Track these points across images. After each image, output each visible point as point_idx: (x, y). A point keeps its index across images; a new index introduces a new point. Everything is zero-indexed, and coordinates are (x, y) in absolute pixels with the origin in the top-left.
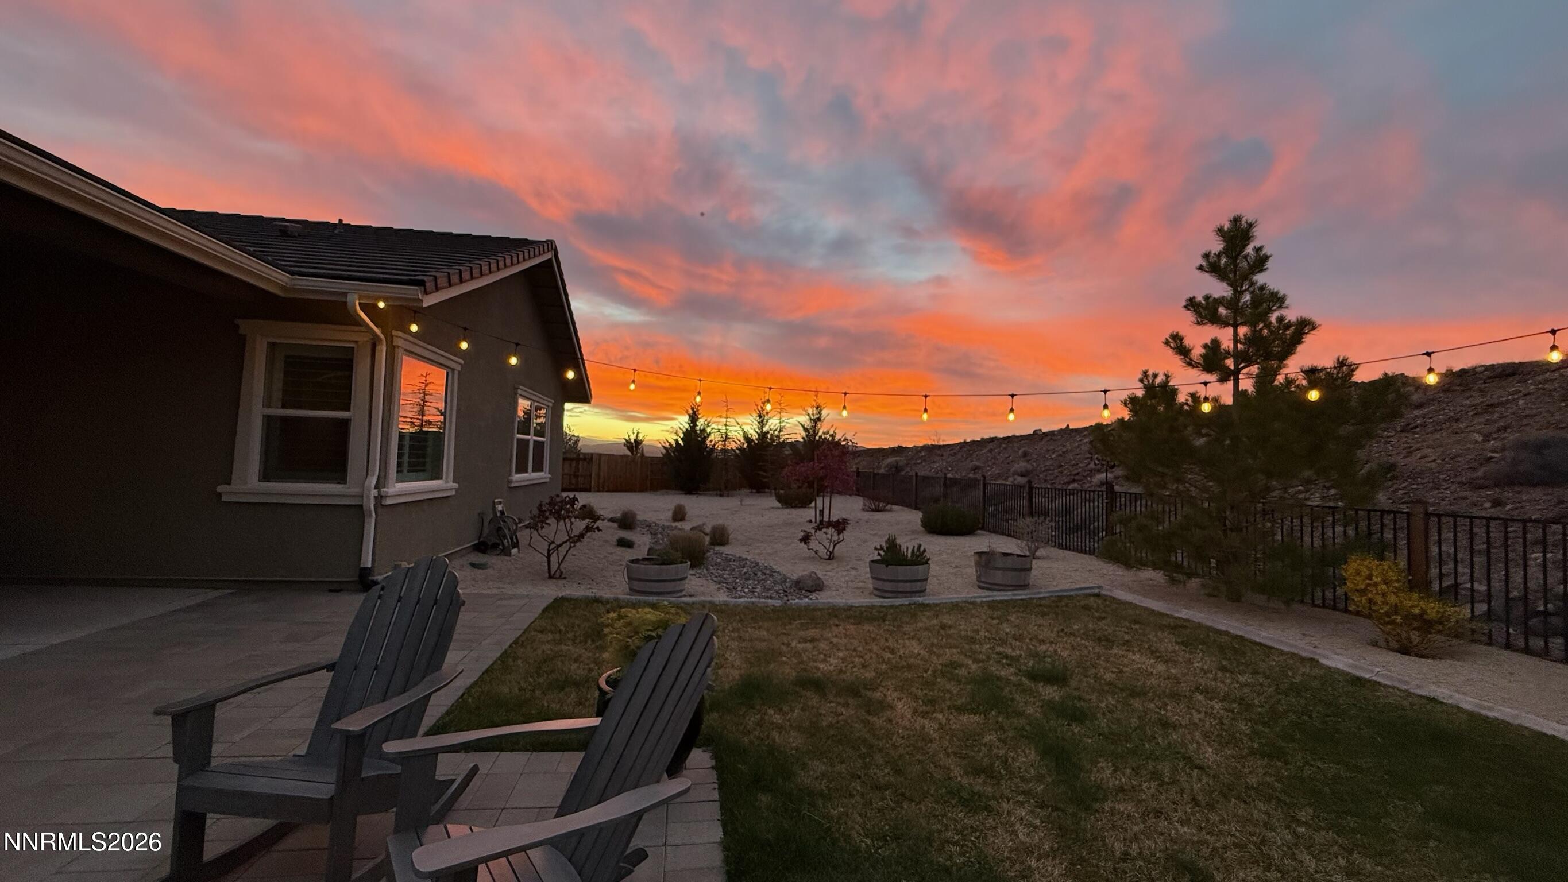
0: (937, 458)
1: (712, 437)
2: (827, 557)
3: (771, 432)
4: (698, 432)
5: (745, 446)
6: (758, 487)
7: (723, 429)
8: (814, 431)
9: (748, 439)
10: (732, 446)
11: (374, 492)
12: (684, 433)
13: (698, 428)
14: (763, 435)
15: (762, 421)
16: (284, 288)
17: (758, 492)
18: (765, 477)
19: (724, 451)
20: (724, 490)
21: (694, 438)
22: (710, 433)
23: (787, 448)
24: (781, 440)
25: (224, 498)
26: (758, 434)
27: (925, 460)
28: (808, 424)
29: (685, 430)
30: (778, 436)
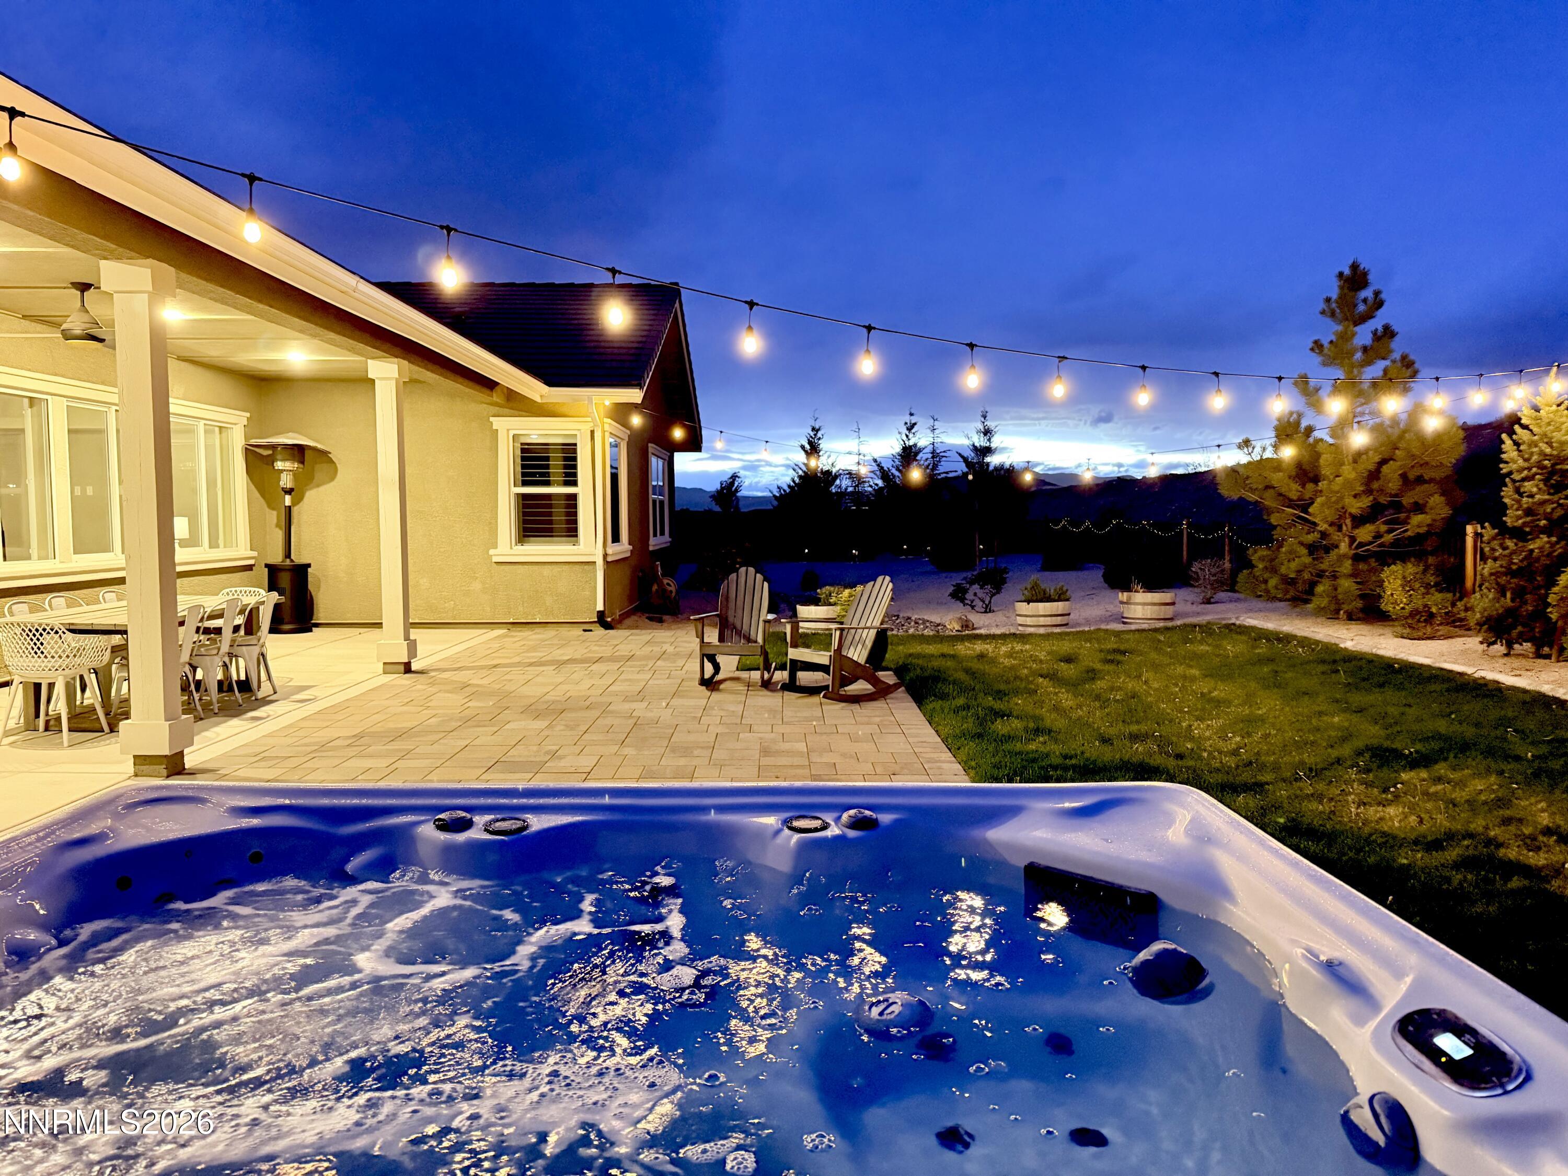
2: (983, 610)
11: (602, 552)
16: (543, 397)
25: (496, 560)
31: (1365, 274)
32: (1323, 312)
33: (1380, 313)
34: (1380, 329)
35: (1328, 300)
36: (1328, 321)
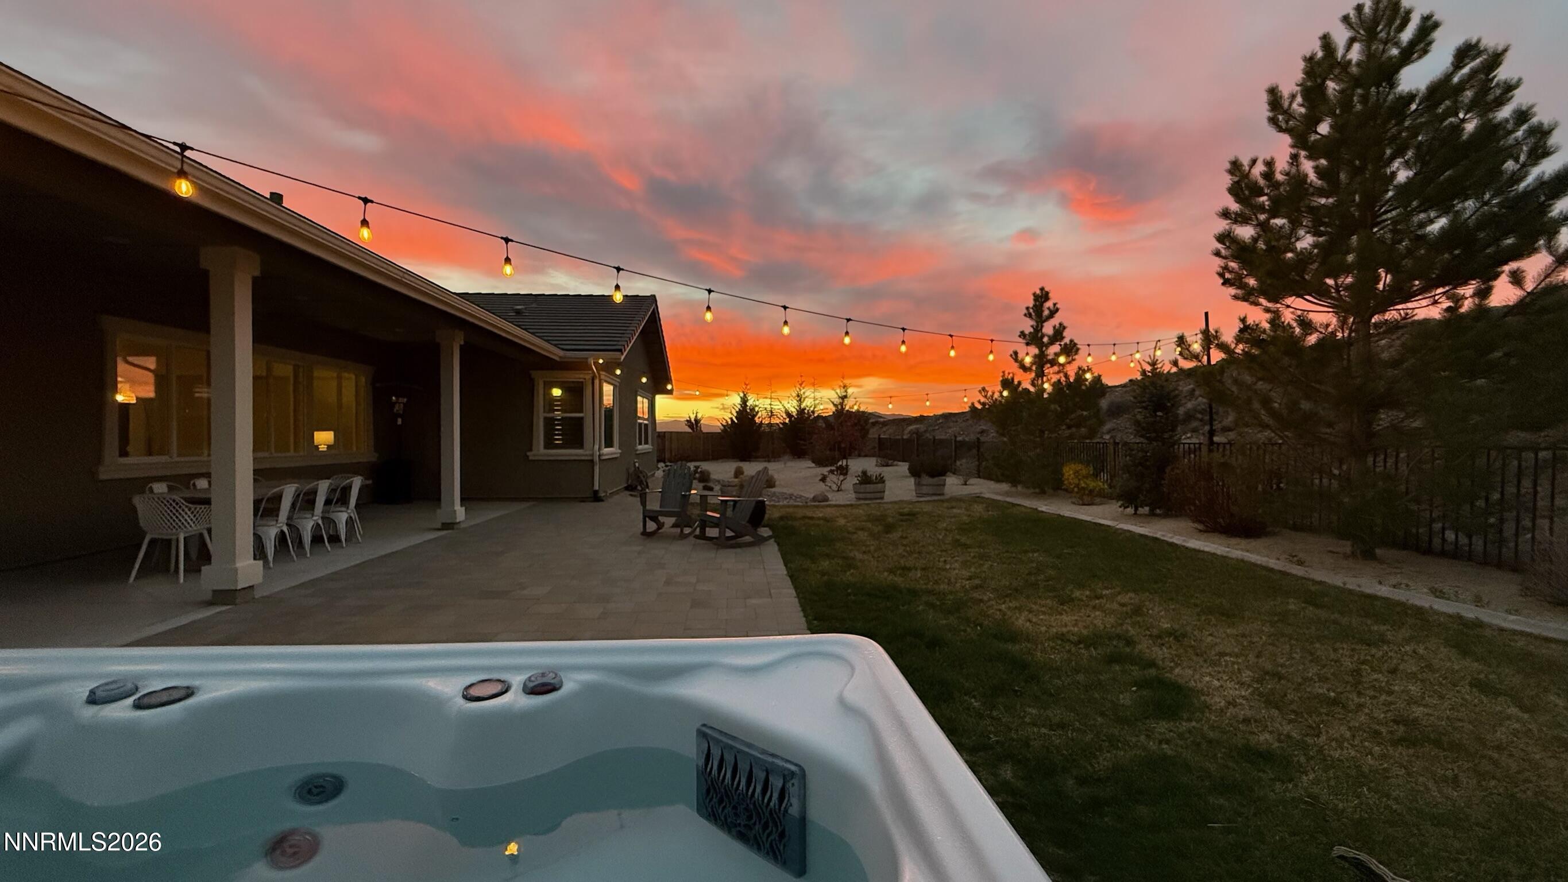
0: (952, 424)
1: (760, 414)
2: (837, 489)
3: (807, 409)
4: (748, 411)
5: (787, 421)
6: (799, 453)
7: (769, 407)
8: (842, 406)
9: (789, 414)
10: (775, 421)
11: (598, 453)
12: (737, 412)
13: (748, 408)
14: (801, 411)
15: (800, 400)
16: (560, 357)
17: (799, 457)
18: (805, 445)
19: (770, 425)
20: (773, 456)
21: (746, 415)
22: (758, 412)
23: (821, 421)
24: (816, 415)
25: (530, 458)
26: (798, 411)
27: (942, 427)
28: (837, 401)
29: (737, 410)
30: (813, 412)
31: (1047, 293)
32: (1025, 315)
33: (1057, 315)
34: (1058, 325)
35: (1027, 308)
36: (1028, 319)
